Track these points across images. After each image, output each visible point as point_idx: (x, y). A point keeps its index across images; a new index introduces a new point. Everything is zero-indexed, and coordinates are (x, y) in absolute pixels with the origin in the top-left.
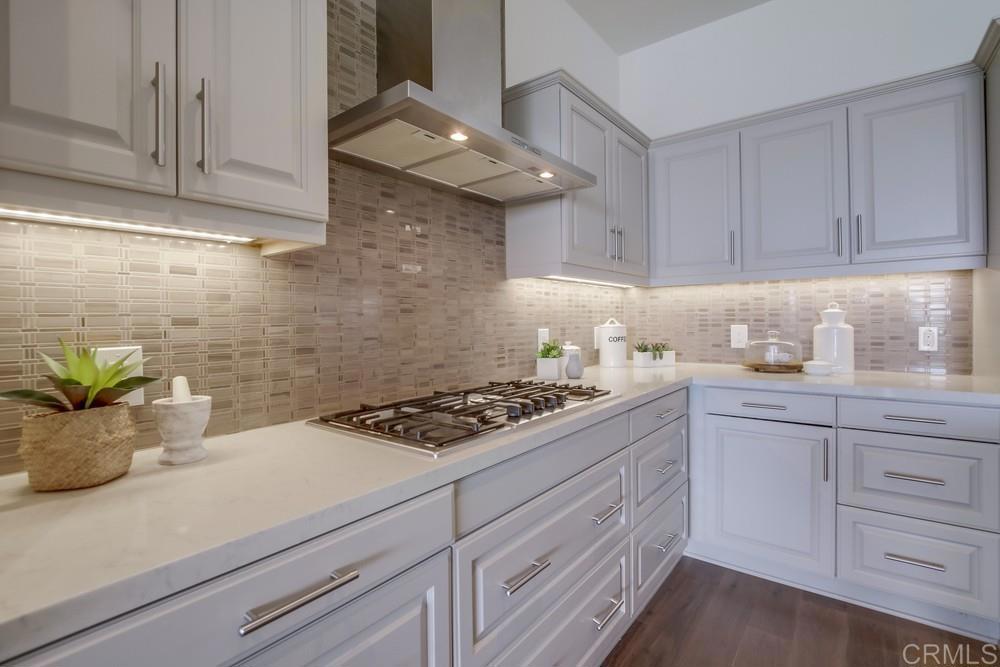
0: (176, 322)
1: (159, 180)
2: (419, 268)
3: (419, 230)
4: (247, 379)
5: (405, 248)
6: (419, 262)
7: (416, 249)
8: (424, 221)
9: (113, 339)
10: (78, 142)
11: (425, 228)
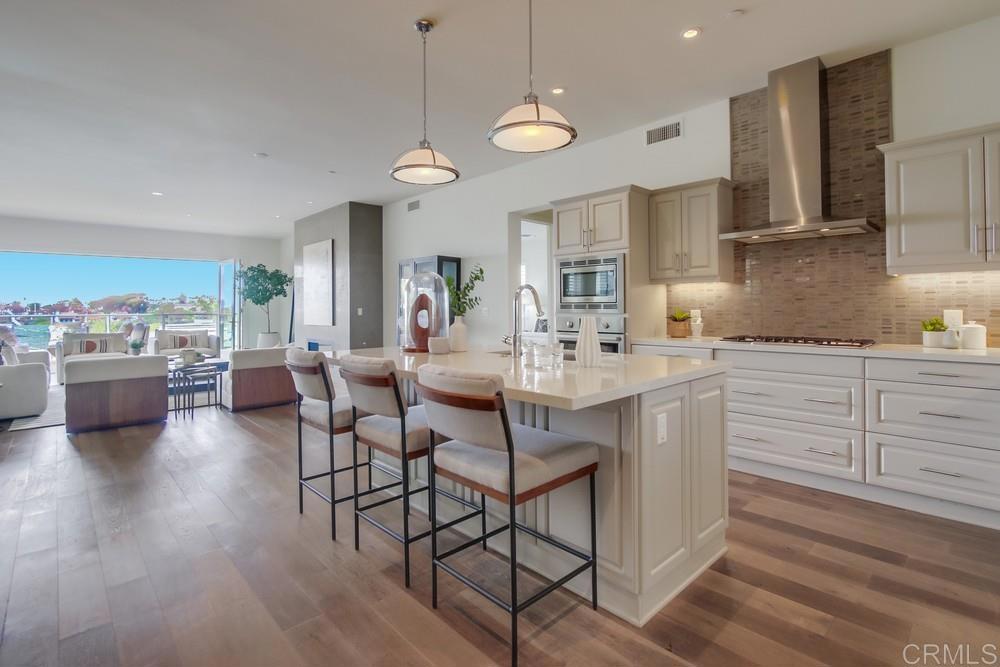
0: (708, 304)
1: (679, 275)
2: (808, 279)
3: (808, 260)
4: (727, 322)
5: (799, 271)
6: (808, 276)
7: (805, 269)
8: (812, 255)
9: (695, 309)
10: (668, 272)
11: (813, 259)
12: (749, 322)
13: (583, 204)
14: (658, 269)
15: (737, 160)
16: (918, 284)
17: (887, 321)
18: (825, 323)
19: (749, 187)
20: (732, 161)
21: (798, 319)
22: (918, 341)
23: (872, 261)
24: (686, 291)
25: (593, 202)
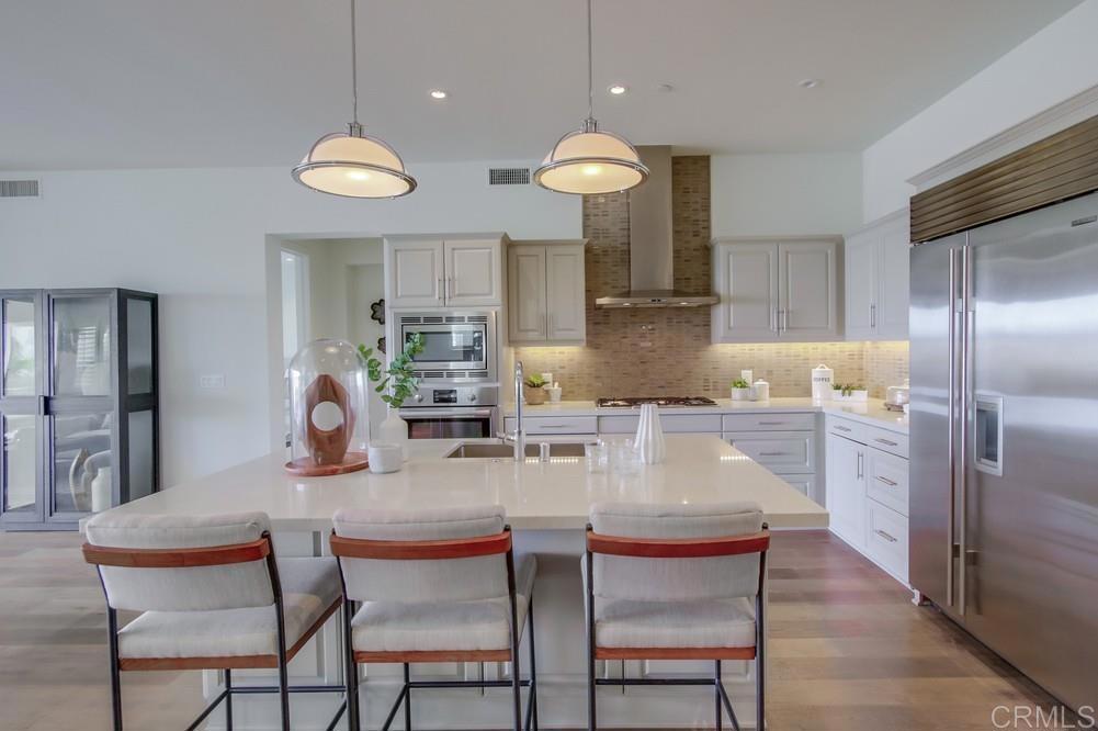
2: (650, 344)
3: (650, 327)
4: (579, 385)
5: (643, 336)
6: (650, 341)
7: (648, 335)
8: (654, 323)
9: (546, 373)
10: (531, 333)
11: (654, 326)
12: (600, 385)
13: (437, 245)
14: (519, 330)
15: (589, 223)
16: (726, 351)
17: (706, 380)
18: (663, 383)
19: (599, 252)
20: (584, 223)
21: (642, 381)
22: (728, 395)
23: (698, 330)
24: (536, 354)
25: (449, 244)
